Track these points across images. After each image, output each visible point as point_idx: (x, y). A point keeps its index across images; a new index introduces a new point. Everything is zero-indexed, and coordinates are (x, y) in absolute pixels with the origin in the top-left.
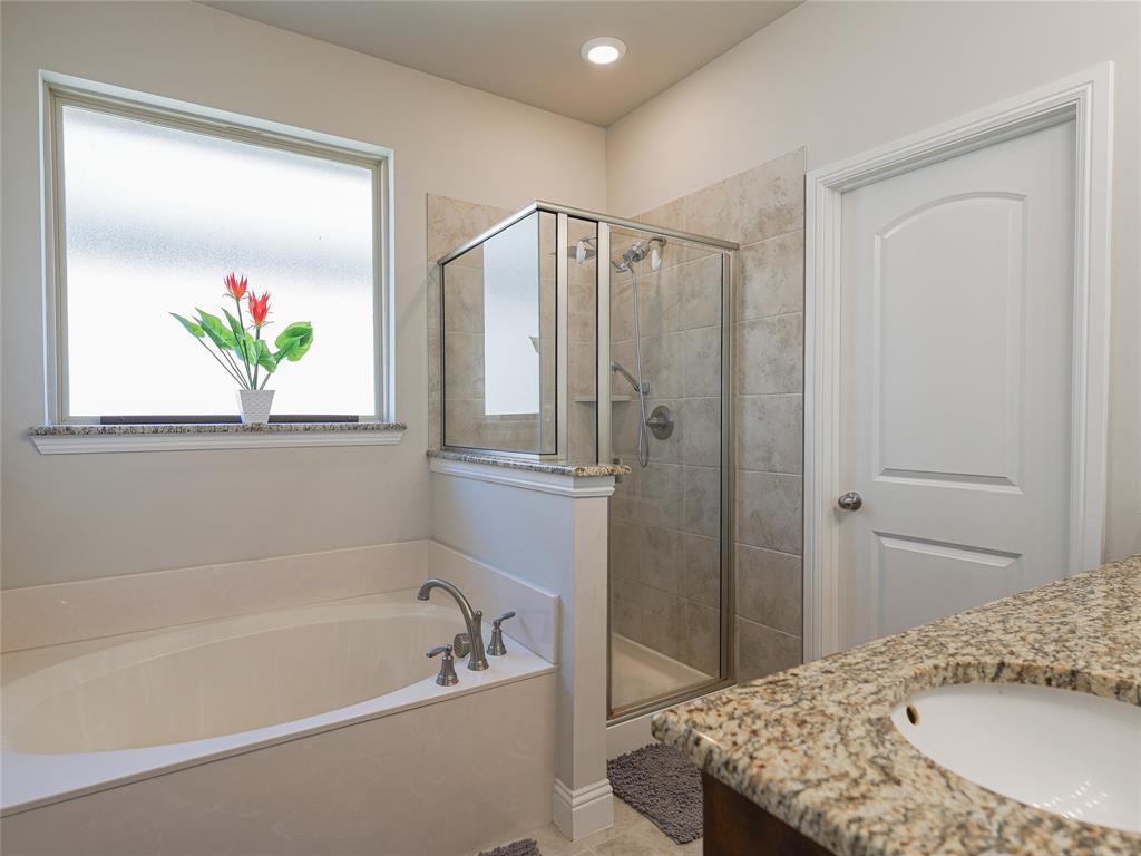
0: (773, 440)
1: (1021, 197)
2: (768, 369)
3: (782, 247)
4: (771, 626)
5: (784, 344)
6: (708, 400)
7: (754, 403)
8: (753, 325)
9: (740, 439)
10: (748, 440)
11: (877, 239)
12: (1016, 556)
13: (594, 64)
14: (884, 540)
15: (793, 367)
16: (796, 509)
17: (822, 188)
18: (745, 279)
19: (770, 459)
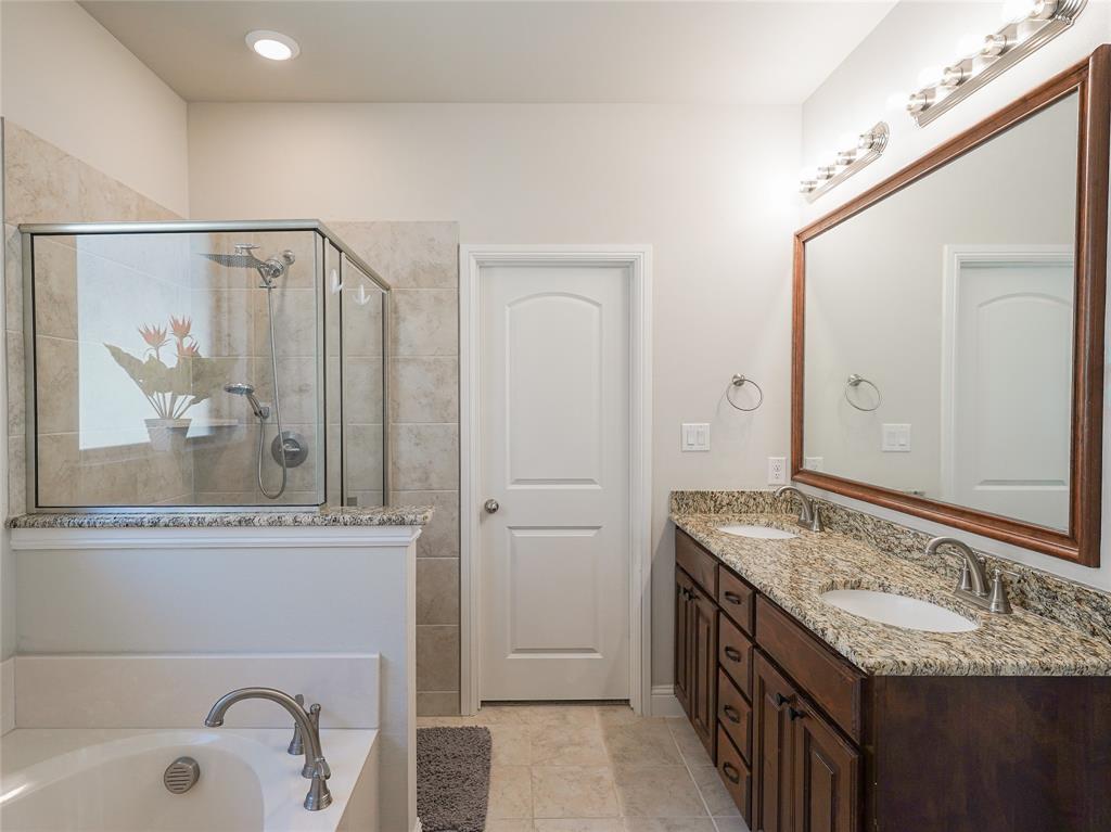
0: (430, 462)
1: (598, 305)
2: (424, 401)
3: (438, 300)
4: (429, 623)
5: (440, 381)
6: (357, 427)
7: (410, 430)
8: (407, 361)
9: (394, 464)
10: (403, 463)
11: (508, 309)
12: (598, 528)
13: (260, 55)
14: (514, 532)
15: (449, 401)
16: (453, 519)
17: (473, 262)
18: (397, 318)
19: (427, 478)
